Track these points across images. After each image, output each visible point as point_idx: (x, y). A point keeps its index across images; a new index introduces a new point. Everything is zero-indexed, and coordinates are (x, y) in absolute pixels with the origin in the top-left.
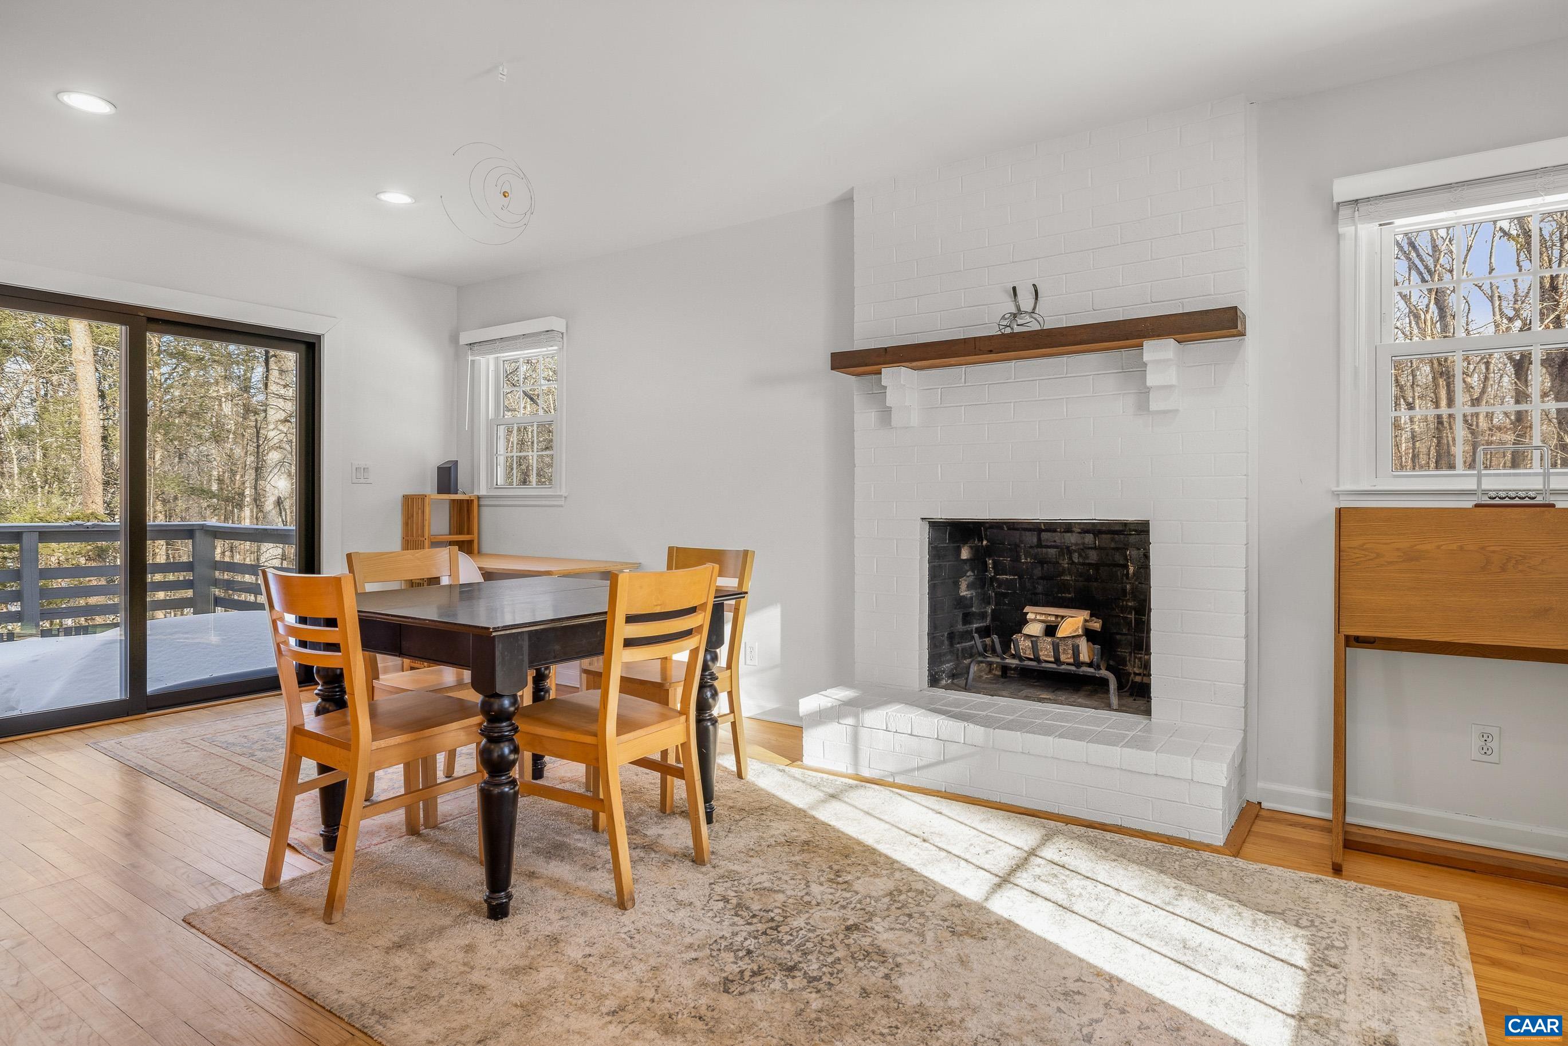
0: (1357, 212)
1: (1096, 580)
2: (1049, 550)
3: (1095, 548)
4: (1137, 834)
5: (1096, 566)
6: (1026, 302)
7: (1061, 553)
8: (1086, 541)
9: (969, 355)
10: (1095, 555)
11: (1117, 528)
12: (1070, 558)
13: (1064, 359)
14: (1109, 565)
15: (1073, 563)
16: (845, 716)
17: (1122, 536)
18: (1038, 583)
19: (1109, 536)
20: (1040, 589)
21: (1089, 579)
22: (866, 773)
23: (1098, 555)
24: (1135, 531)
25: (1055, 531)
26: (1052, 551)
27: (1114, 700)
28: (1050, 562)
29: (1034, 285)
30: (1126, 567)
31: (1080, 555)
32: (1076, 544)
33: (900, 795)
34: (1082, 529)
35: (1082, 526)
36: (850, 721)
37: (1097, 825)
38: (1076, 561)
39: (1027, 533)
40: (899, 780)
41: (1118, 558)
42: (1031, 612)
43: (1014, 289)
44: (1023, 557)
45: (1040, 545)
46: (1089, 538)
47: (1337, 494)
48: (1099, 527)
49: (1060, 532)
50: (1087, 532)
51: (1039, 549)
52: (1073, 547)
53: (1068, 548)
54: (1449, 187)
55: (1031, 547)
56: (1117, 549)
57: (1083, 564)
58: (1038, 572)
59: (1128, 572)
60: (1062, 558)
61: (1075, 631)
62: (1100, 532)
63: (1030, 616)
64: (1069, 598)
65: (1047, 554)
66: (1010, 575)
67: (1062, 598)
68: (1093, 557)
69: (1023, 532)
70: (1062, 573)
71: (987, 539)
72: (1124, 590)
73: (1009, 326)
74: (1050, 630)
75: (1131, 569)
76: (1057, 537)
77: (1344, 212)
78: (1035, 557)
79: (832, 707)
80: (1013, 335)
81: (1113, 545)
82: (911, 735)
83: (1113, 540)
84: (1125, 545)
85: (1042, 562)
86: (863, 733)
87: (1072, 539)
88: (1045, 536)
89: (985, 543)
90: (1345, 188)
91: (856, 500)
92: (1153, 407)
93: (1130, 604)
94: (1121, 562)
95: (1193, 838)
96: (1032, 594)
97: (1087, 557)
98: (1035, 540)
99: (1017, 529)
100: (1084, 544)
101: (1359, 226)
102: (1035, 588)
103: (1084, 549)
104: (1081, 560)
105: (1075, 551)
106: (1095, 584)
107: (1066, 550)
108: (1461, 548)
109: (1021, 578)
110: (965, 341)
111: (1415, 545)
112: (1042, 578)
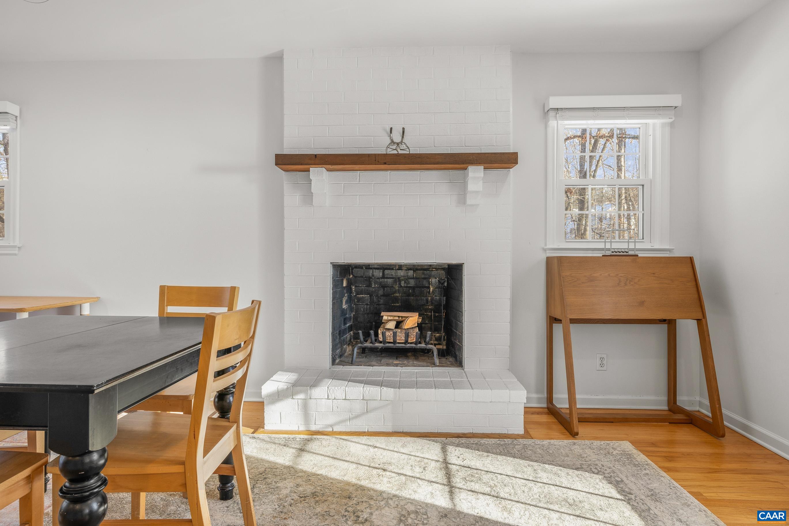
0: (558, 115)
1: (413, 295)
2: (388, 280)
3: (413, 278)
4: (484, 436)
5: (413, 288)
6: (397, 138)
7: (395, 282)
8: (409, 274)
9: (371, 164)
10: (413, 282)
11: (426, 267)
12: (400, 284)
13: (418, 172)
14: (420, 287)
15: (401, 286)
16: (297, 393)
17: (428, 272)
18: (381, 299)
19: (422, 271)
20: (382, 301)
21: (409, 295)
22: (313, 428)
23: (414, 282)
24: (435, 268)
25: (392, 269)
26: (390, 281)
27: (437, 361)
28: (388, 287)
29: (403, 129)
30: (429, 288)
31: (405, 282)
32: (404, 276)
33: (344, 439)
34: (407, 268)
35: (407, 266)
36: (302, 396)
37: (462, 435)
38: (403, 285)
39: (377, 271)
40: (337, 429)
41: (425, 283)
42: (385, 316)
43: (391, 129)
44: (373, 284)
45: (383, 277)
46: (411, 273)
47: (545, 250)
48: (417, 267)
49: (395, 270)
50: (410, 269)
51: (383, 280)
52: (402, 278)
53: (399, 278)
54: (594, 109)
55: (378, 278)
56: (425, 278)
57: (407, 287)
58: (381, 292)
59: (430, 290)
60: (395, 284)
61: (414, 325)
62: (417, 269)
63: (385, 318)
64: (397, 306)
65: (387, 282)
66: (365, 294)
67: (394, 306)
68: (412, 283)
69: (374, 270)
70: (395, 292)
71: (352, 274)
72: (427, 300)
73: (396, 149)
74: (398, 325)
75: (431, 289)
76: (393, 272)
77: (552, 114)
78: (380, 283)
79: (287, 388)
80: (398, 155)
81: (423, 276)
82: (345, 399)
83: (423, 274)
84: (429, 276)
85: (384, 287)
86: (312, 403)
87: (401, 273)
88: (386, 272)
89: (351, 276)
90: (554, 102)
91: (285, 251)
92: (469, 202)
93: (430, 307)
94: (427, 285)
95: (510, 433)
96: (377, 305)
97: (409, 283)
98: (381, 274)
99: (371, 269)
100: (408, 276)
101: (559, 122)
102: (379, 301)
103: (407, 279)
104: (405, 285)
105: (403, 280)
106: (412, 297)
107: (398, 280)
108: (609, 275)
109: (371, 296)
110: (369, 155)
111: (592, 274)
112: (383, 295)
